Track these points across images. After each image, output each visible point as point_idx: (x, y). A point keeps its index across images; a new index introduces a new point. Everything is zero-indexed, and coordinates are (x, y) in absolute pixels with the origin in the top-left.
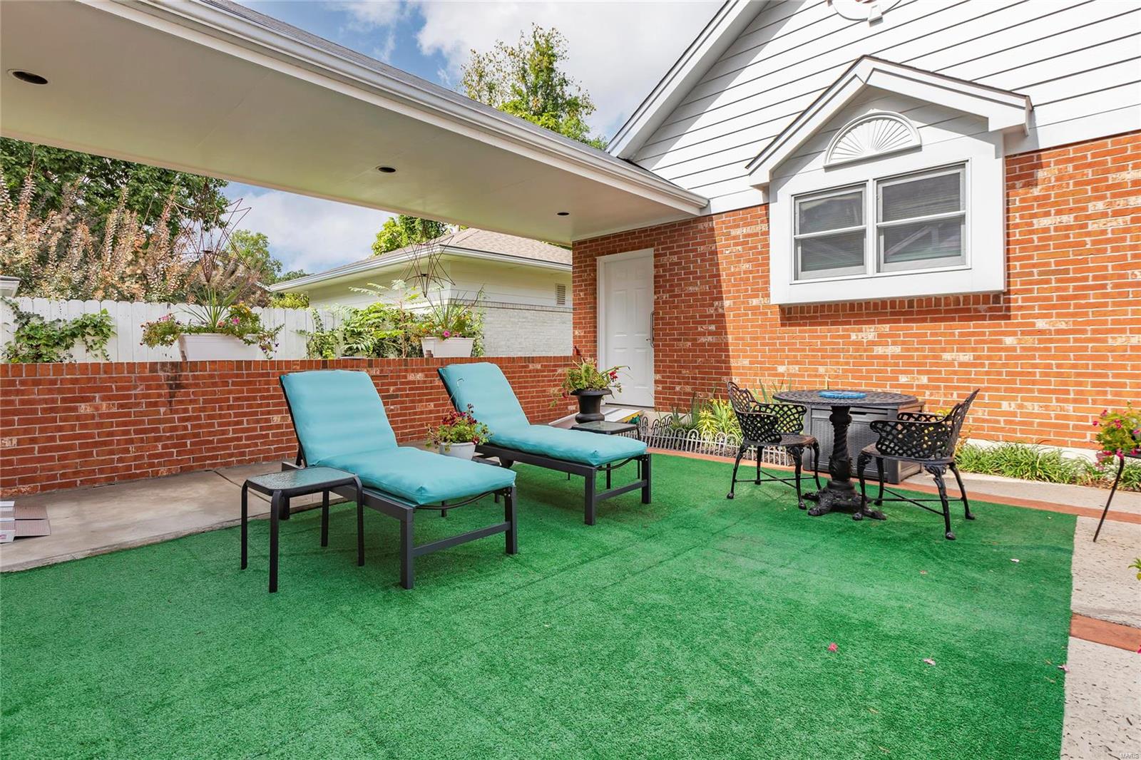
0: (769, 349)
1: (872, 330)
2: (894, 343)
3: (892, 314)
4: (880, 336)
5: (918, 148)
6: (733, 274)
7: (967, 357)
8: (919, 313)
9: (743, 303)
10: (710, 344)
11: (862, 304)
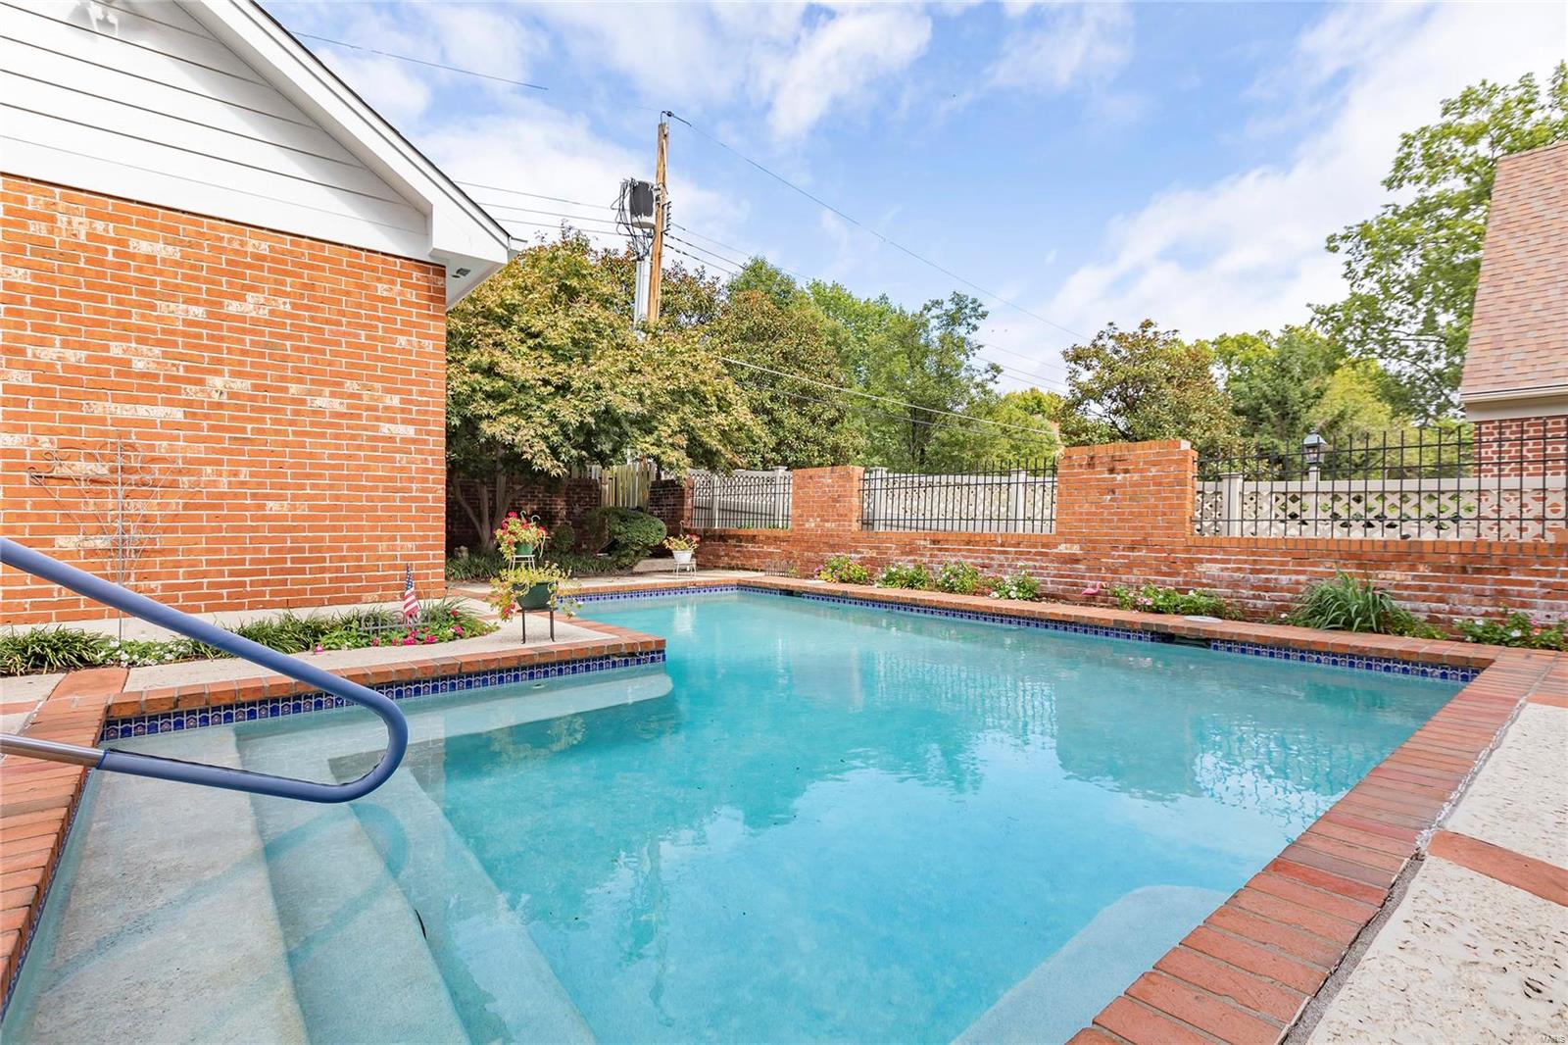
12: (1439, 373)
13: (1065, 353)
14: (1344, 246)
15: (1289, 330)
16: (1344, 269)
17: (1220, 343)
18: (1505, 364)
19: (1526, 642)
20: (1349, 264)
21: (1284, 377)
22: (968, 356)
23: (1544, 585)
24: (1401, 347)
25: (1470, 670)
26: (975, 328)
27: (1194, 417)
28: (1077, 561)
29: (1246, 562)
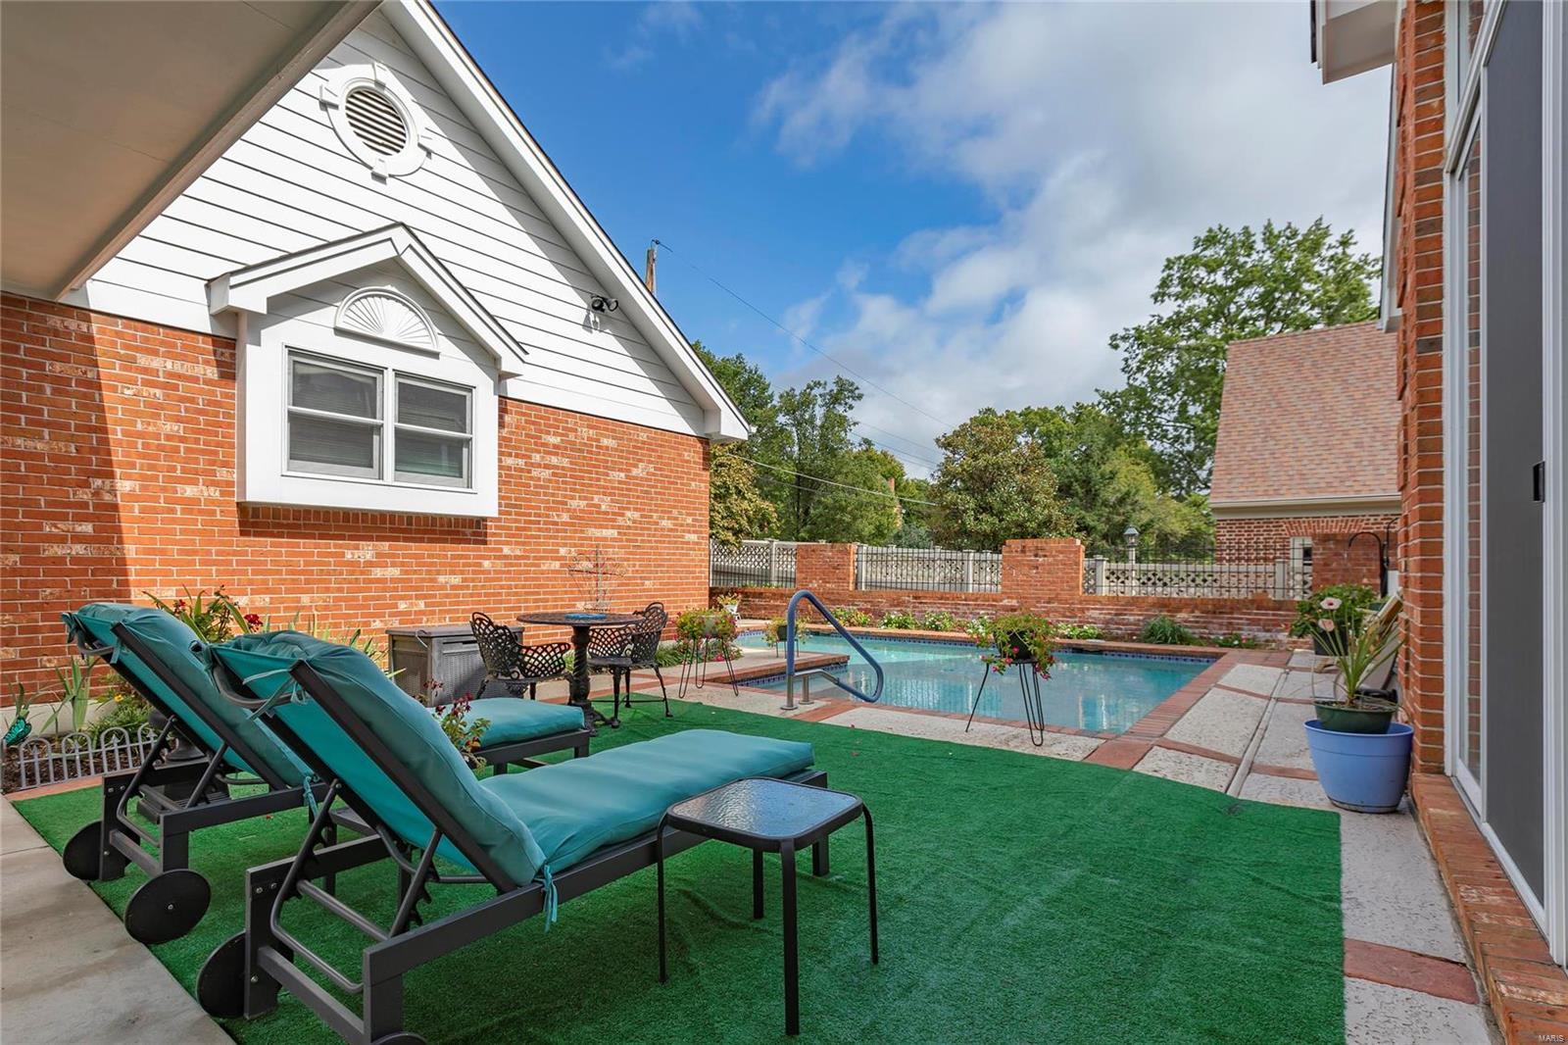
0: (217, 570)
1: (370, 548)
2: (394, 565)
3: (392, 530)
4: (379, 555)
5: (435, 355)
6: (141, 435)
7: (456, 580)
8: (418, 531)
9: (164, 490)
10: (75, 560)
11: (358, 514)
12: (1190, 455)
13: (938, 440)
14: (1123, 345)
15: (1079, 407)
16: (1123, 364)
17: (1026, 415)
18: (1232, 485)
19: (1240, 646)
20: (1126, 360)
21: (1088, 461)
22: (846, 432)
23: (1248, 619)
24: (1162, 431)
25: (1217, 656)
26: (851, 407)
27: (1036, 498)
28: (1015, 610)
29: (1112, 609)
